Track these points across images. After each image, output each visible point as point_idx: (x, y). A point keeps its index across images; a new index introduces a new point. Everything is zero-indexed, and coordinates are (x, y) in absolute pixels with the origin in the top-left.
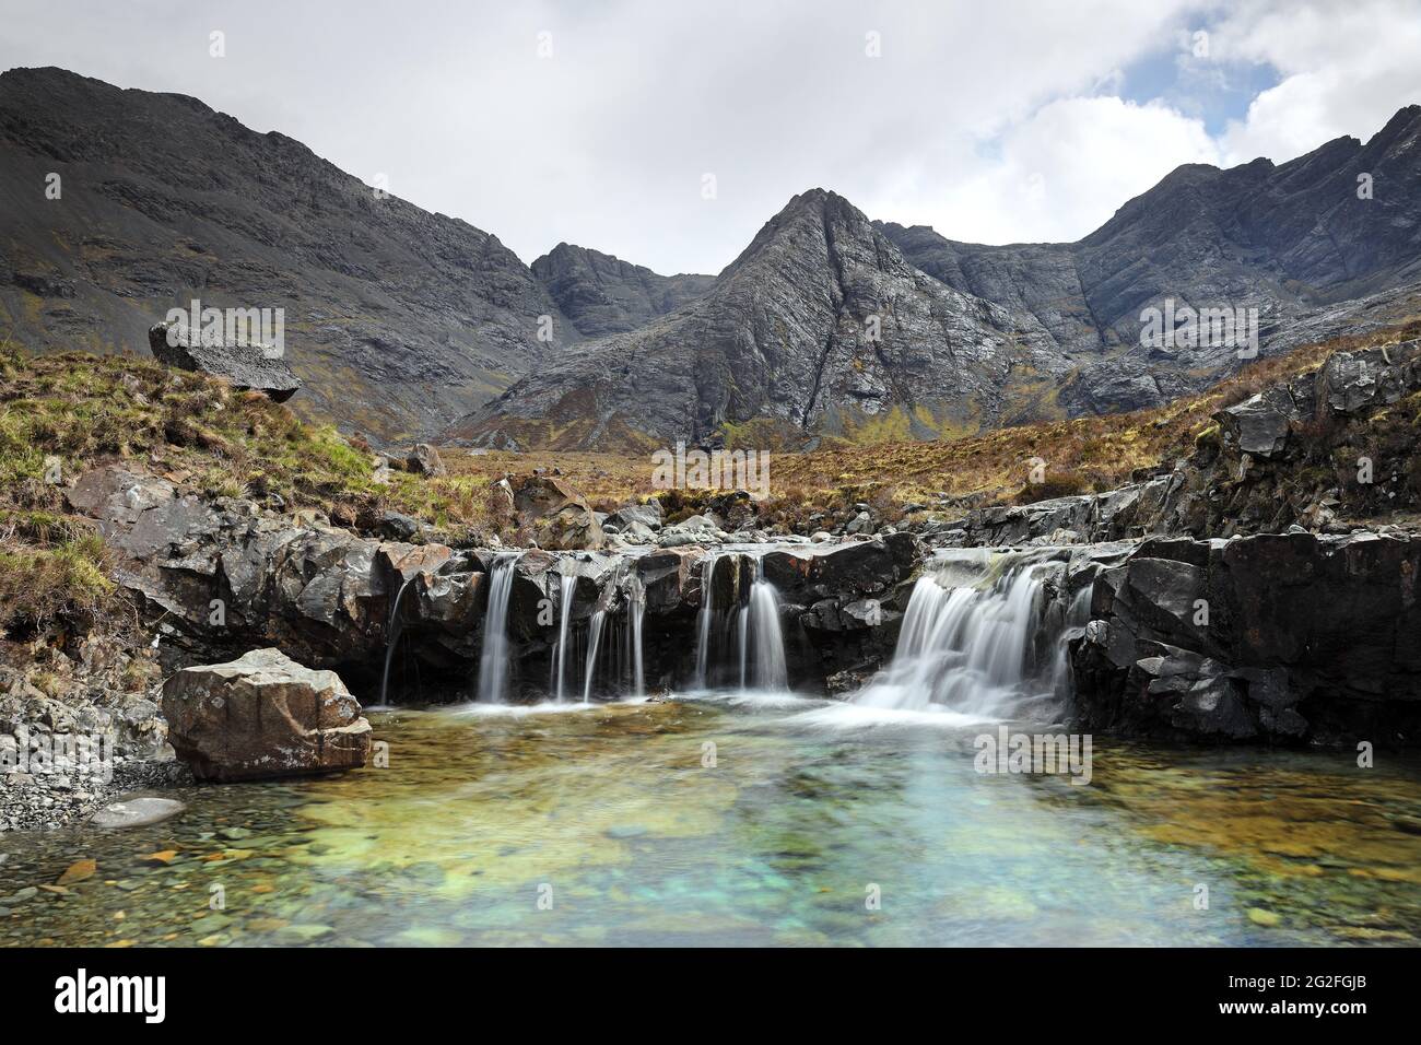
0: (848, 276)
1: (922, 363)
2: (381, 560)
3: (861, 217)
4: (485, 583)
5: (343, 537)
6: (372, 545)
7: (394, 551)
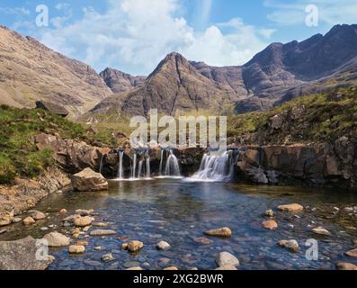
0: (182, 76)
1: (200, 99)
2: (97, 151)
3: (185, 60)
4: (118, 155)
5: (90, 146)
6: (95, 148)
7: (100, 149)
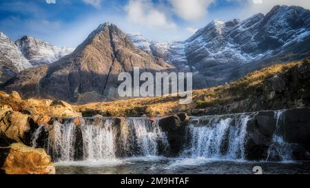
0: (116, 49)
2: (29, 120)
